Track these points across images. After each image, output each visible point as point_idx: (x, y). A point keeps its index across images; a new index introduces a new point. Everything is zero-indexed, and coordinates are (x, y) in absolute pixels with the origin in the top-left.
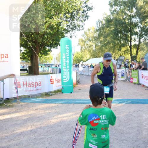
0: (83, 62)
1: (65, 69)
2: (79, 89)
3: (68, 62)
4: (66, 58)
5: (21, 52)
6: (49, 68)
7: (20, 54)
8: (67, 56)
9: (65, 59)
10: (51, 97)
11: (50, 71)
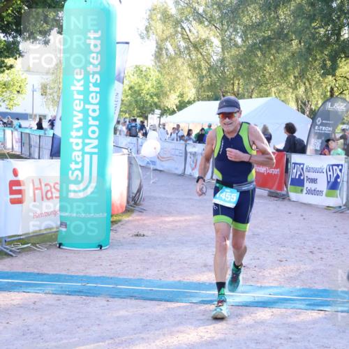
0: (162, 115)
1: (80, 141)
2: (137, 235)
3: (94, 111)
4: (86, 93)
6: (8, 131)
8: (93, 81)
9: (79, 92)
10: (7, 261)
11: (9, 145)
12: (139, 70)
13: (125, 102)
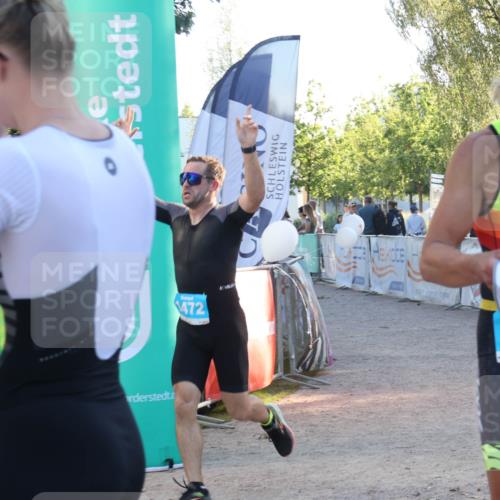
12: (404, 95)
13: (378, 163)
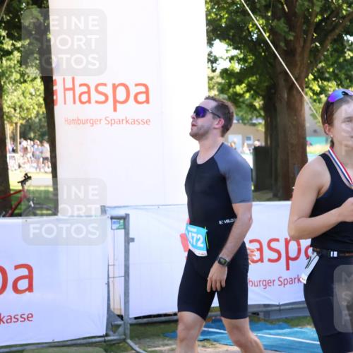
5: (214, 71)
7: (211, 79)
